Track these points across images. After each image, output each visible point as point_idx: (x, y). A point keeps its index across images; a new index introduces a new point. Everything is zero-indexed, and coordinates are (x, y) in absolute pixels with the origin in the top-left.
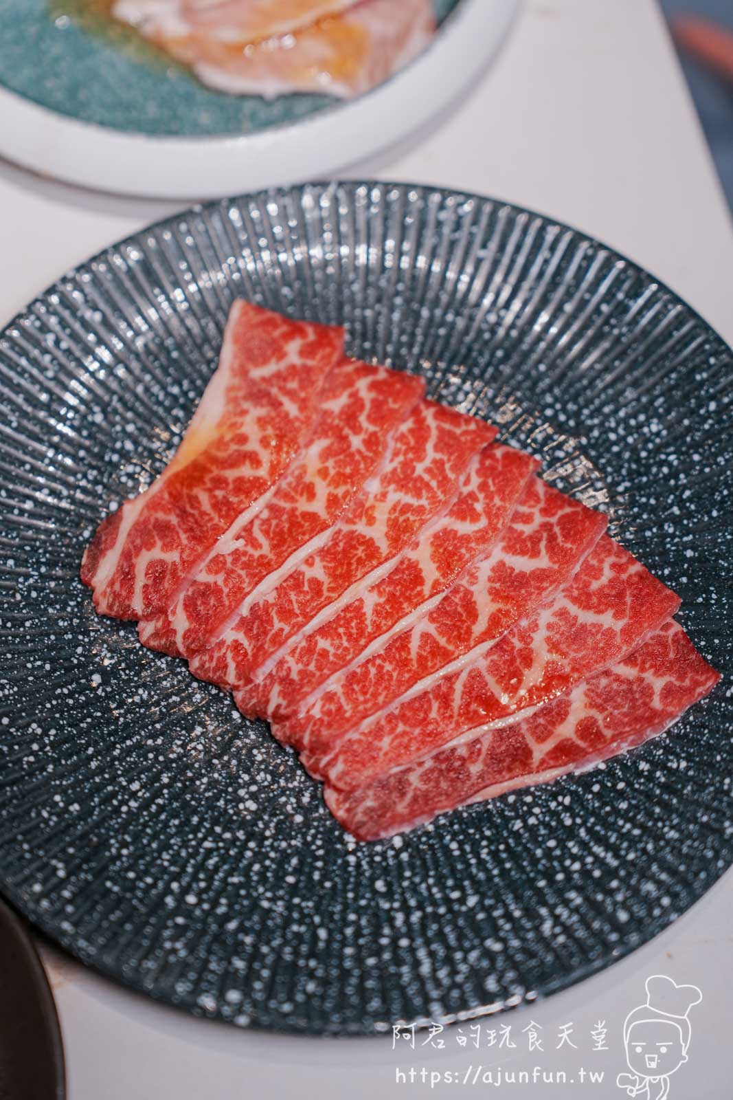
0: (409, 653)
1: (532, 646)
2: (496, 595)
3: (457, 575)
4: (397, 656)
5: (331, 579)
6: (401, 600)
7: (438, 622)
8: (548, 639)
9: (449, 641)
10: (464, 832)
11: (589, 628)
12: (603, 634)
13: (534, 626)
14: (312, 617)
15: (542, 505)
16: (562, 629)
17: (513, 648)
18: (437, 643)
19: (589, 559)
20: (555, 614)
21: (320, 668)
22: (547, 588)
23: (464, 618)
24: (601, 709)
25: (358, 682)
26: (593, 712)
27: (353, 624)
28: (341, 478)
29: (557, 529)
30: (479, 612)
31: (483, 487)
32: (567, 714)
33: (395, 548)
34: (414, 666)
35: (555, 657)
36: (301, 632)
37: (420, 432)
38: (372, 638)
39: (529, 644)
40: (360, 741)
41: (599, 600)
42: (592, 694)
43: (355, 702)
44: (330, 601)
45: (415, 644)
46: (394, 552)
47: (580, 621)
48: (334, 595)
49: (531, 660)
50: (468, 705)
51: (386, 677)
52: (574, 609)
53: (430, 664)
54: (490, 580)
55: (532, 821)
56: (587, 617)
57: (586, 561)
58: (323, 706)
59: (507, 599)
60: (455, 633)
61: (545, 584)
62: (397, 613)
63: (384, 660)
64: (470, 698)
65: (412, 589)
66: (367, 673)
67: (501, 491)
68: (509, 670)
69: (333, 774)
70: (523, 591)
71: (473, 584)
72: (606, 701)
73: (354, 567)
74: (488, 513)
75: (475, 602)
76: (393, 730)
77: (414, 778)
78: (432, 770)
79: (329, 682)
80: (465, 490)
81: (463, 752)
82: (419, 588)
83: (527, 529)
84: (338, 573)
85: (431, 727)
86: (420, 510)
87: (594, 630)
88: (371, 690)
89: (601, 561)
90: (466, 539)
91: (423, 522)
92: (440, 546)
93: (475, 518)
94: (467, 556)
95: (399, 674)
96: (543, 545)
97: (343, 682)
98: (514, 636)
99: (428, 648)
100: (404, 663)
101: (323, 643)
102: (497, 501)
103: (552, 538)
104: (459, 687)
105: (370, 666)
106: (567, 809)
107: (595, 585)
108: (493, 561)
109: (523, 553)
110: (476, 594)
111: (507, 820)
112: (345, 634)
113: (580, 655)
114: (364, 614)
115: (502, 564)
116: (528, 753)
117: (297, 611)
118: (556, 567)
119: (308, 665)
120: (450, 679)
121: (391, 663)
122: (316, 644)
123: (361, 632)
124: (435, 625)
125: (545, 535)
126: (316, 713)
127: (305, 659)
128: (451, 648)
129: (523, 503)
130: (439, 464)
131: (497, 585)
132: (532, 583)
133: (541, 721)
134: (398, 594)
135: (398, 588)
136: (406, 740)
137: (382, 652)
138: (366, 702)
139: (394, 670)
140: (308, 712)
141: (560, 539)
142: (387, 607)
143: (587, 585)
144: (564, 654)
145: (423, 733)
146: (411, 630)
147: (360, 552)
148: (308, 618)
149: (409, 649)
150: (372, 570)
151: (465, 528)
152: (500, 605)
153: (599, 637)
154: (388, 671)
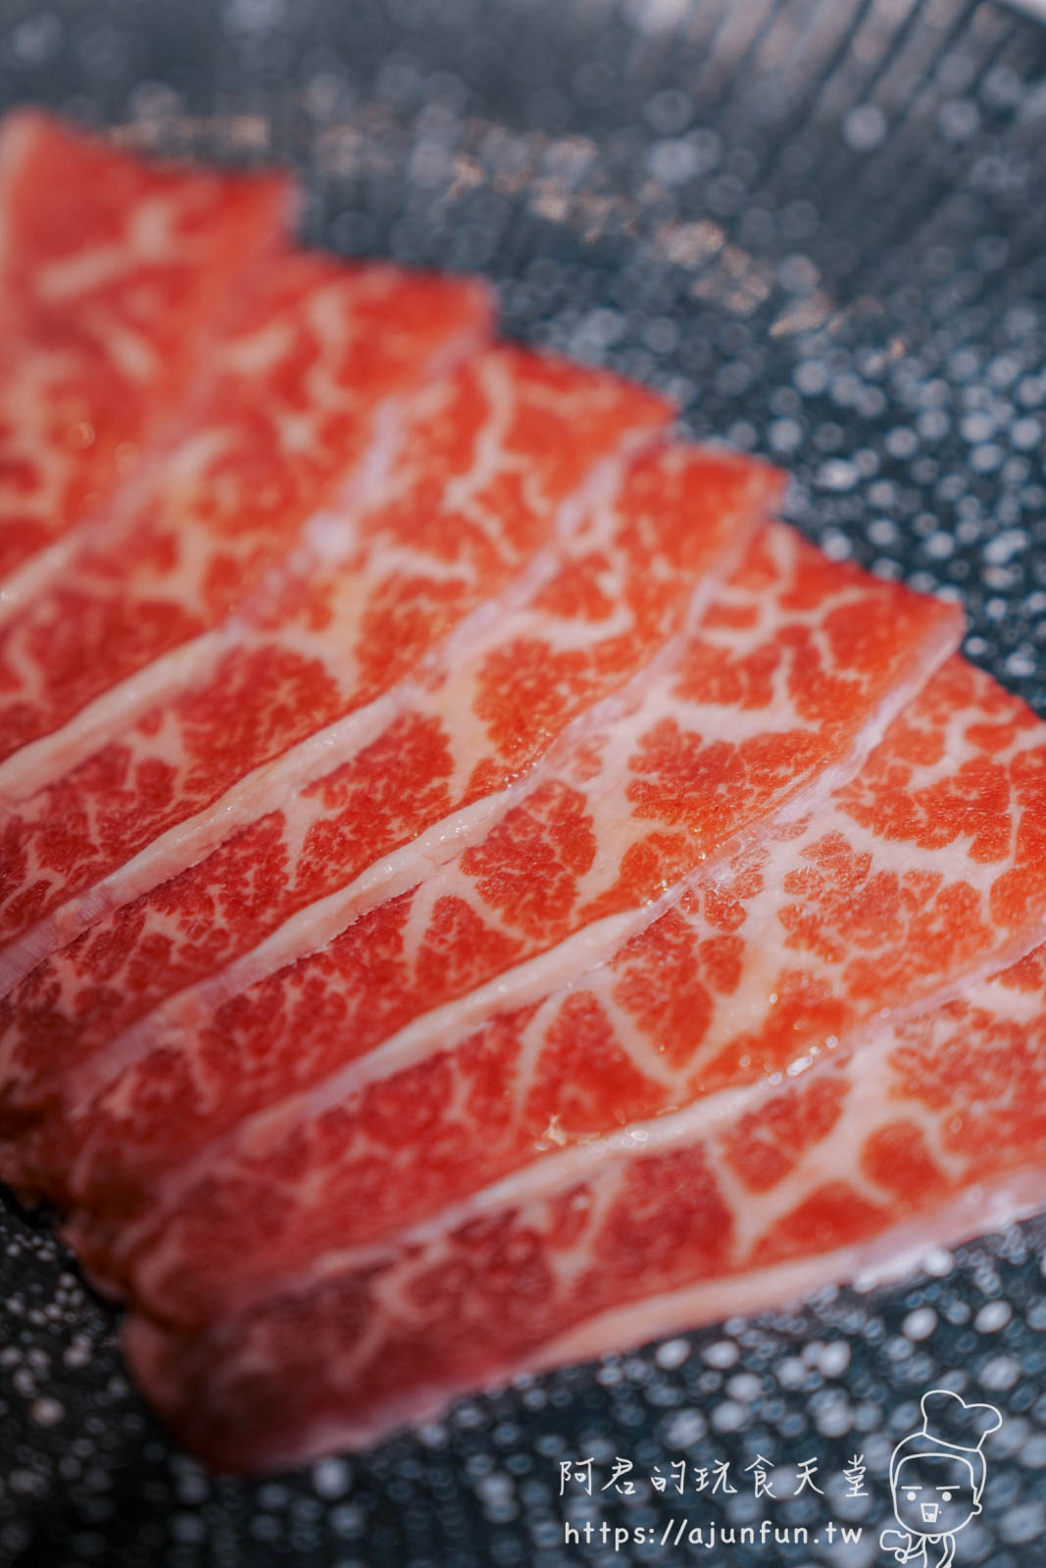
0: (399, 947)
1: (742, 931)
2: (645, 799)
3: (543, 747)
4: (366, 957)
5: (198, 761)
6: (386, 811)
7: (485, 872)
8: (788, 915)
9: (510, 917)
10: (526, 1447)
11: (902, 884)
12: (941, 900)
13: (752, 883)
14: (134, 852)
15: (785, 584)
16: (828, 886)
17: (691, 938)
18: (479, 923)
19: (909, 715)
20: (810, 851)
21: (138, 983)
22: (785, 780)
23: (557, 859)
24: (935, 1098)
25: (247, 1024)
26: (914, 1111)
27: (249, 875)
28: (250, 518)
29: (821, 641)
30: (599, 843)
31: (627, 538)
32: (836, 1113)
33: (377, 680)
34: (411, 978)
35: (805, 958)
36: (95, 889)
37: (469, 411)
38: (294, 906)
39: (735, 926)
40: (236, 1185)
41: (931, 812)
42: (911, 1062)
43: (232, 1074)
44: (187, 811)
45: (417, 925)
46: (373, 689)
47: (877, 867)
48: (201, 798)
49: (738, 967)
50: (555, 1084)
51: (329, 1010)
52: (861, 838)
53: (452, 975)
54: (634, 765)
55: (729, 1417)
56: (897, 857)
57: (899, 721)
58: (141, 1086)
59: (675, 808)
60: (529, 896)
61: (783, 771)
62: (372, 843)
63: (329, 968)
64: (564, 1066)
65: (418, 785)
66: (274, 1002)
67: (671, 546)
68: (674, 994)
69: (150, 1273)
70: (722, 789)
71: (587, 776)
72: (950, 1079)
73: (262, 730)
74: (637, 597)
75: (590, 821)
76: (335, 1153)
77: (391, 1294)
78: (444, 1269)
79: (158, 1018)
80: (579, 548)
81: (537, 1218)
82: (436, 782)
83: (740, 643)
84: (219, 744)
85: (445, 1148)
86: (452, 590)
87: (917, 891)
88: (283, 1042)
89: (940, 720)
90: (573, 662)
91: (456, 616)
92: (501, 679)
93: (598, 607)
94: (573, 701)
95: (364, 1003)
96: (780, 679)
97: (205, 1022)
98: (694, 909)
99: (451, 937)
100: (381, 976)
101: (159, 923)
102: (661, 569)
103: (806, 660)
104: (533, 1040)
105: (286, 983)
106: (834, 1383)
107: (922, 779)
108: (646, 721)
109: (728, 696)
110: (593, 799)
111: (656, 1415)
112: (223, 898)
113: (876, 954)
114: (283, 848)
115: (669, 726)
116: (721, 1221)
117: (96, 840)
118: (814, 727)
119: (108, 975)
120: (509, 1020)
121: (345, 974)
122: (141, 923)
123: (268, 893)
124: (474, 880)
125: (788, 655)
126: (119, 1105)
127: (102, 963)
128: (514, 932)
129: (733, 580)
130: (511, 484)
131: (653, 778)
132: (747, 768)
133: (764, 1134)
134: (378, 797)
135: (381, 784)
136: (369, 1180)
137: (324, 948)
138: (261, 1072)
139: (352, 992)
140: (95, 1104)
141: (827, 663)
142: (346, 830)
143: (901, 778)
144: (832, 953)
145: (424, 1163)
146: (410, 893)
147: (285, 694)
148: (121, 853)
149: (399, 940)
150: (311, 734)
151: (573, 635)
152: (658, 825)
153: (930, 906)
154: (335, 995)
